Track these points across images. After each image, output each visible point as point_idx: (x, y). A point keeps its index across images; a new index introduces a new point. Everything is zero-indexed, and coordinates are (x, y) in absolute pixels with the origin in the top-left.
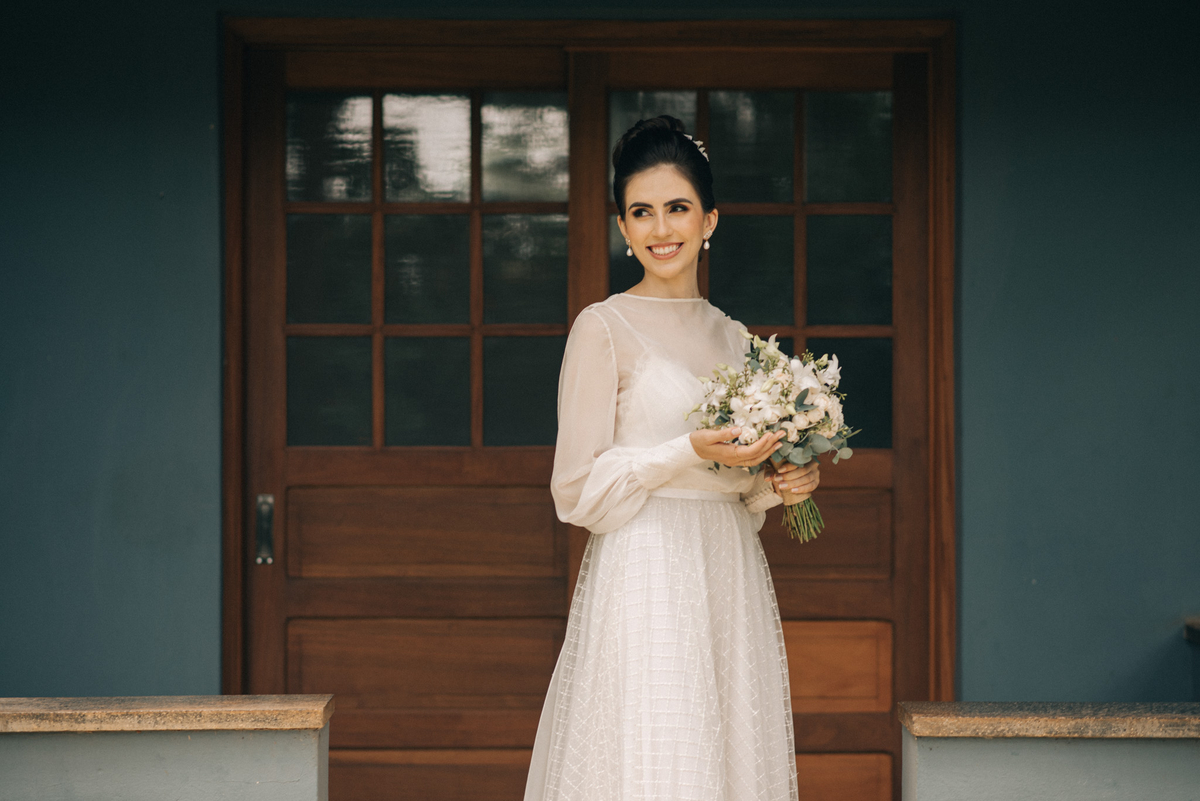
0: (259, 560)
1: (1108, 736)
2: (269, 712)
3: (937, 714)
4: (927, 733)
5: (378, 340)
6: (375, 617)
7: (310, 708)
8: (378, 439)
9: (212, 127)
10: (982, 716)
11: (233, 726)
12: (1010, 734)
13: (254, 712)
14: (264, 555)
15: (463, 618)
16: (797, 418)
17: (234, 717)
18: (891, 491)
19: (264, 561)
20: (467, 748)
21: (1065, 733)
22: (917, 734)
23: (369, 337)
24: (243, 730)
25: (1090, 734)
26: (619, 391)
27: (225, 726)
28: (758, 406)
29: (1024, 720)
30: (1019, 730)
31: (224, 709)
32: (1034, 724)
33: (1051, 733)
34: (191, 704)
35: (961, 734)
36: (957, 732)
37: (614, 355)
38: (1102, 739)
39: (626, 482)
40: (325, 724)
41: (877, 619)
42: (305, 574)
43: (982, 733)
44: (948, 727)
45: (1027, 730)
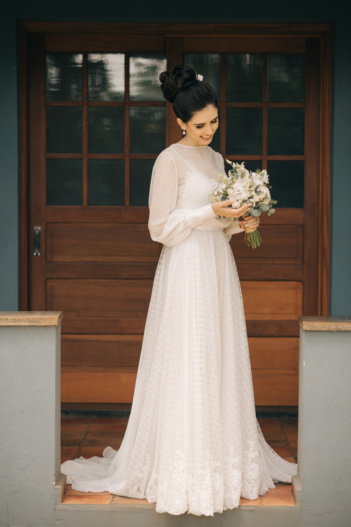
0: (35, 254)
2: (35, 318)
3: (313, 321)
4: (309, 329)
5: (85, 160)
6: (84, 279)
7: (52, 317)
8: (85, 203)
9: (14, 69)
10: (332, 322)
11: (20, 324)
12: (343, 330)
13: (29, 319)
14: (37, 252)
15: (121, 279)
16: (254, 197)
17: (21, 320)
18: (303, 226)
19: (37, 254)
20: (122, 334)
22: (305, 329)
23: (81, 159)
24: (25, 326)
26: (179, 185)
27: (17, 324)
28: (239, 192)
29: (349, 324)
30: (347, 328)
31: (17, 317)
34: (3, 315)
35: (323, 329)
36: (322, 329)
37: (177, 171)
39: (183, 225)
40: (59, 324)
41: (297, 281)
42: (54, 260)
43: (332, 329)
44: (318, 326)
45: (350, 328)
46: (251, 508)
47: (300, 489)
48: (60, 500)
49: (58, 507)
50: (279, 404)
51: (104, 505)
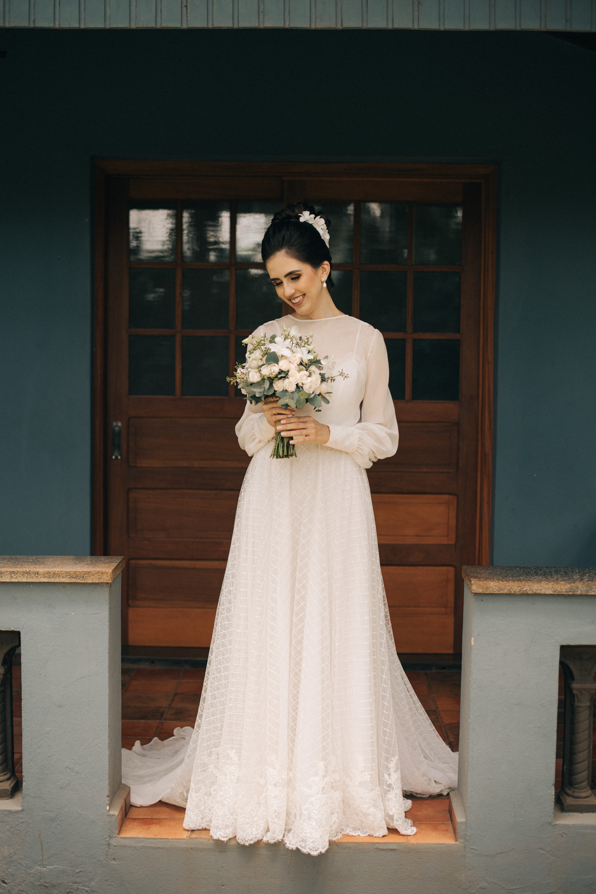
0: (114, 457)
1: (590, 594)
2: (79, 572)
4: (480, 591)
5: (178, 338)
7: (104, 571)
8: (178, 391)
10: (514, 581)
11: (57, 580)
12: (530, 592)
13: (70, 572)
14: (116, 453)
17: (55, 574)
18: (457, 424)
19: (116, 457)
21: (564, 592)
22: (474, 592)
23: (174, 336)
25: (579, 593)
27: (52, 580)
29: (539, 584)
30: (536, 590)
31: (52, 570)
32: (545, 586)
33: (555, 592)
35: (501, 592)
36: (499, 591)
38: (586, 595)
40: (114, 580)
41: (448, 494)
42: (138, 465)
43: (514, 591)
44: (493, 587)
45: (541, 590)
46: (392, 848)
47: (463, 820)
48: (117, 832)
49: (113, 842)
50: (425, 652)
51: (179, 839)
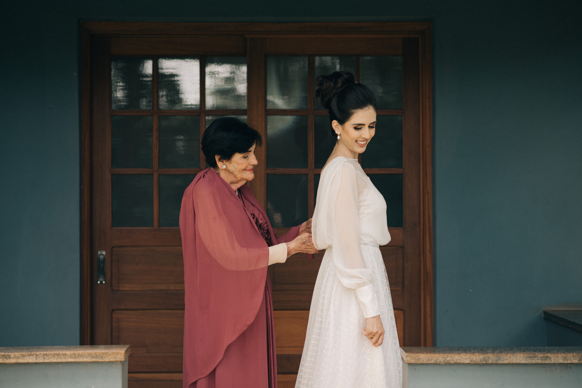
0: (99, 282)
1: (499, 363)
2: (99, 353)
3: (418, 353)
4: (413, 361)
5: (156, 176)
6: (155, 309)
7: (118, 352)
8: (156, 223)
9: (75, 74)
10: (439, 353)
11: (81, 360)
12: (452, 362)
13: (91, 353)
14: (101, 280)
17: (82, 356)
18: (403, 247)
19: (101, 282)
21: (479, 361)
22: (408, 362)
23: (152, 175)
24: (86, 362)
25: (490, 362)
27: (77, 360)
29: (459, 355)
30: (457, 360)
31: (77, 352)
32: (464, 357)
33: (472, 361)
35: (429, 362)
36: (427, 361)
38: (496, 364)
40: (126, 359)
42: (121, 289)
43: (440, 362)
44: (423, 358)
45: (461, 360)
